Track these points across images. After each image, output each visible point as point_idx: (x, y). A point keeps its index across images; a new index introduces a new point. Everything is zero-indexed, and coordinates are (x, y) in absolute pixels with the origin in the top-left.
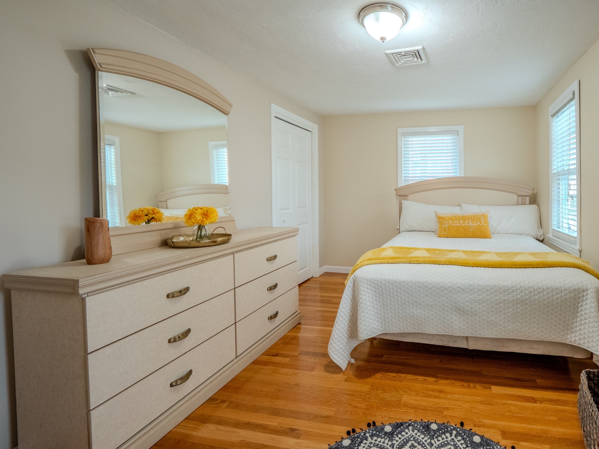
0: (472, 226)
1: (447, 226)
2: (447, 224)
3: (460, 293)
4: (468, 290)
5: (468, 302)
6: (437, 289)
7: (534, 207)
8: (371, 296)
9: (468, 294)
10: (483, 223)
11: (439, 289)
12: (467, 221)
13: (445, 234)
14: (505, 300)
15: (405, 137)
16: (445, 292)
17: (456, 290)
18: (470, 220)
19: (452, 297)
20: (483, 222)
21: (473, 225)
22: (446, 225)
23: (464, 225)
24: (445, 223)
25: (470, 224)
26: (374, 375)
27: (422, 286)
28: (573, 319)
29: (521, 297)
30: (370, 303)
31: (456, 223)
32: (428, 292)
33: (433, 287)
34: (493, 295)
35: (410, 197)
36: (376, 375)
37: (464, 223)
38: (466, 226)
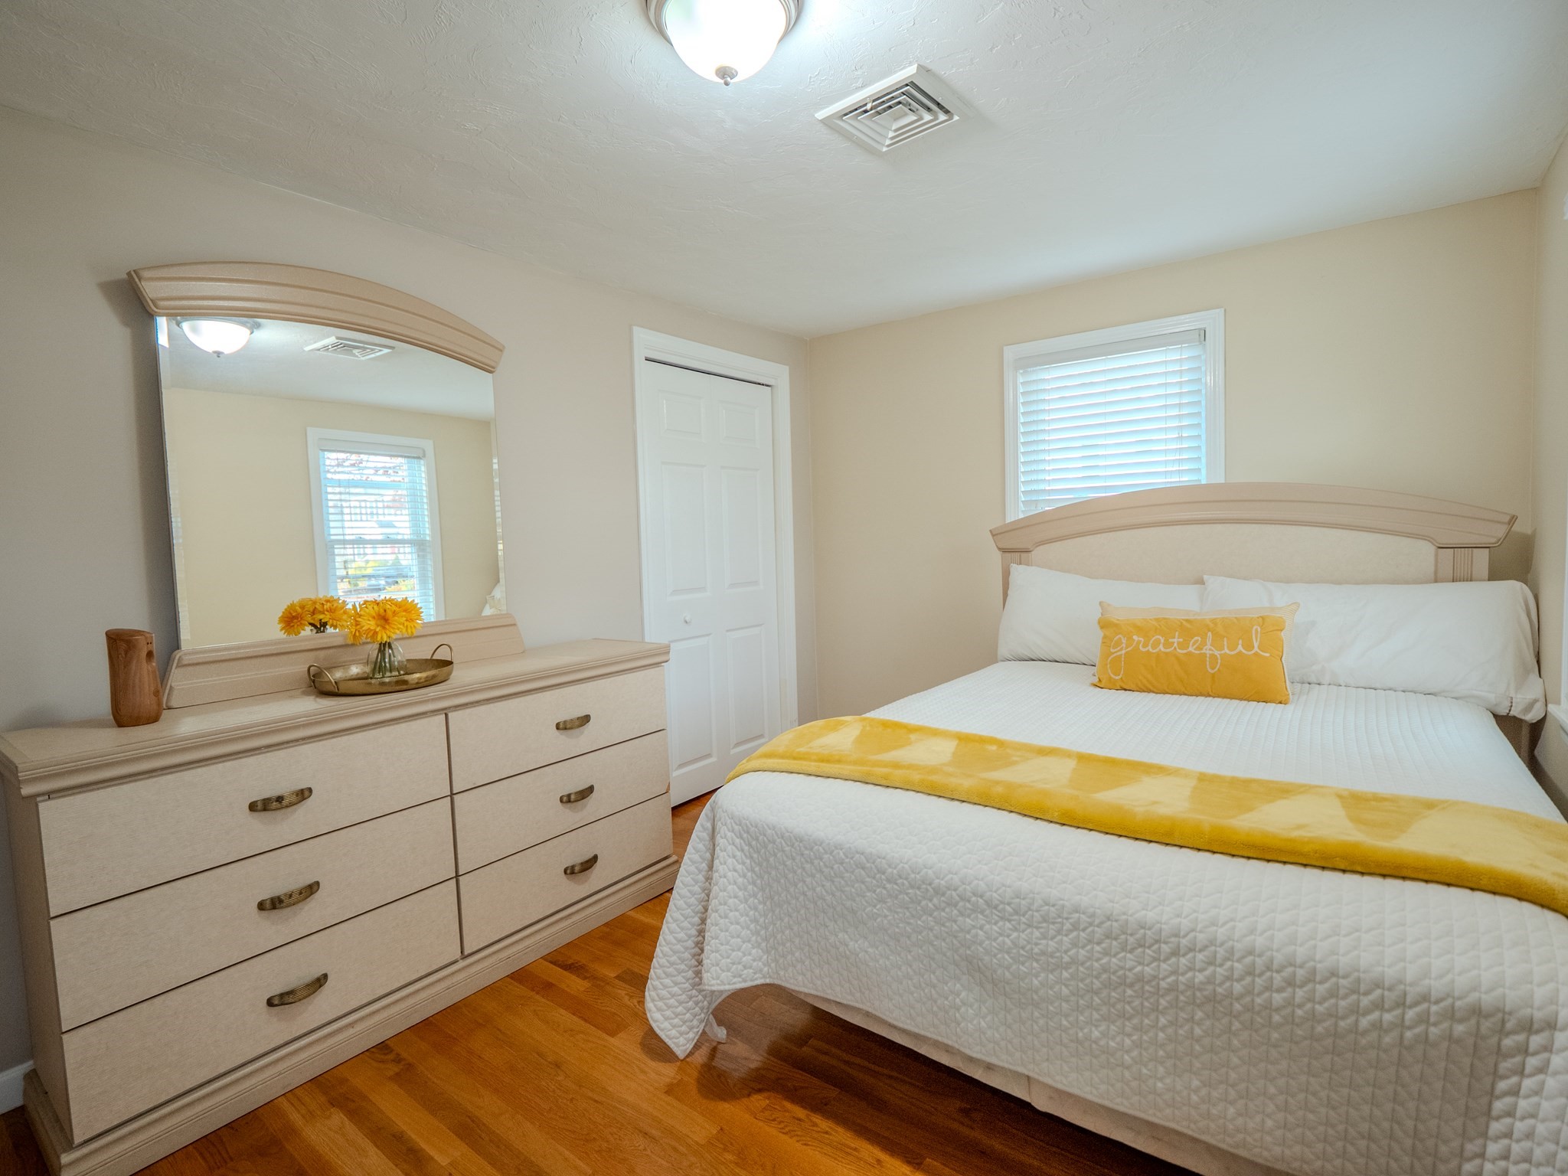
0: (1213, 656)
1: (1123, 652)
2: (1124, 645)
3: (982, 912)
4: (1008, 908)
5: (1008, 953)
6: (912, 887)
7: (1512, 589)
8: (740, 866)
9: (1008, 925)
10: (1256, 649)
11: (919, 888)
12: (1196, 638)
13: (1117, 678)
14: (1140, 978)
15: (1029, 369)
16: (935, 900)
17: (969, 901)
18: (1210, 634)
19: (955, 921)
20: (1256, 645)
21: (1216, 653)
22: (1121, 650)
23: (1185, 651)
24: (1119, 643)
25: (1208, 650)
26: (749, 1095)
27: (868, 865)
28: (1464, 1135)
29: (1210, 981)
30: (735, 887)
31: (1156, 644)
32: (885, 888)
33: (900, 877)
34: (1097, 948)
35: (1037, 553)
36: (755, 1097)
37: (1183, 645)
38: (1189, 654)
